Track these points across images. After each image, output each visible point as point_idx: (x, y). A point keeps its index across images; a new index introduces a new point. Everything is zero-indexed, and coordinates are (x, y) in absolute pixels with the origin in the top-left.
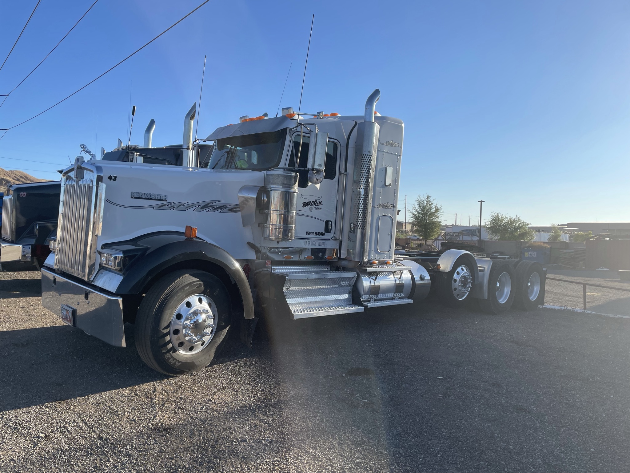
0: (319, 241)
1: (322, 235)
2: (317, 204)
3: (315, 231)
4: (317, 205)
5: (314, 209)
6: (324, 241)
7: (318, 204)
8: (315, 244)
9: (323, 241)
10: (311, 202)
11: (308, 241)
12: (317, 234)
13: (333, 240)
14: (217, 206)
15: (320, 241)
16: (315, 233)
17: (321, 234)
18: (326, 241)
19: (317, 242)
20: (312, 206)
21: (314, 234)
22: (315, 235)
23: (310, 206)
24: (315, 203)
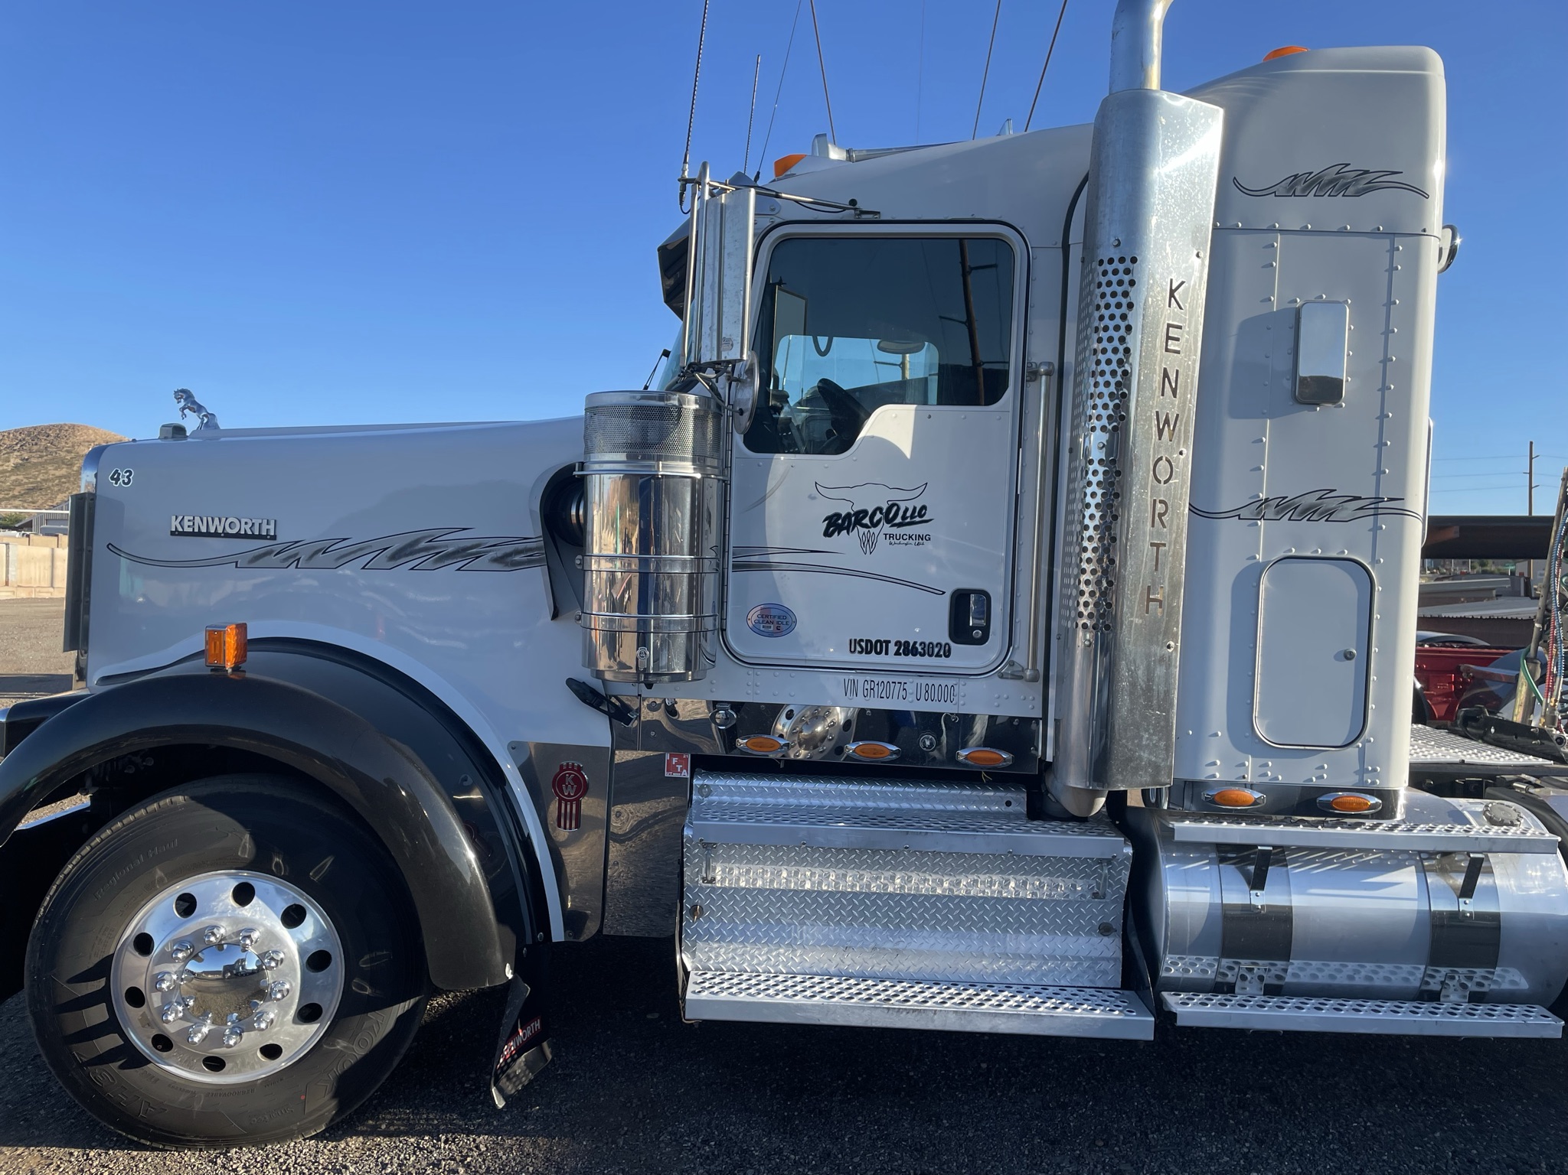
0: (924, 681)
1: (938, 655)
2: (898, 520)
3: (894, 635)
4: (899, 525)
5: (882, 543)
6: (950, 682)
7: (904, 517)
8: (903, 693)
9: (943, 681)
10: (865, 512)
11: (860, 679)
12: (907, 649)
13: (1002, 676)
14: (450, 549)
15: (930, 681)
16: (898, 643)
17: (928, 650)
18: (962, 682)
19: (912, 683)
20: (872, 530)
21: (892, 648)
22: (897, 653)
23: (862, 530)
24: (889, 514)
